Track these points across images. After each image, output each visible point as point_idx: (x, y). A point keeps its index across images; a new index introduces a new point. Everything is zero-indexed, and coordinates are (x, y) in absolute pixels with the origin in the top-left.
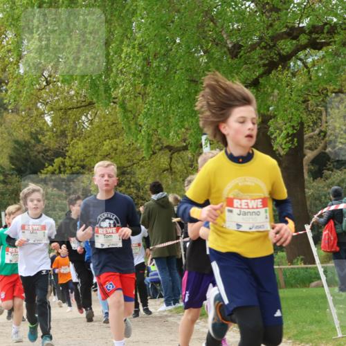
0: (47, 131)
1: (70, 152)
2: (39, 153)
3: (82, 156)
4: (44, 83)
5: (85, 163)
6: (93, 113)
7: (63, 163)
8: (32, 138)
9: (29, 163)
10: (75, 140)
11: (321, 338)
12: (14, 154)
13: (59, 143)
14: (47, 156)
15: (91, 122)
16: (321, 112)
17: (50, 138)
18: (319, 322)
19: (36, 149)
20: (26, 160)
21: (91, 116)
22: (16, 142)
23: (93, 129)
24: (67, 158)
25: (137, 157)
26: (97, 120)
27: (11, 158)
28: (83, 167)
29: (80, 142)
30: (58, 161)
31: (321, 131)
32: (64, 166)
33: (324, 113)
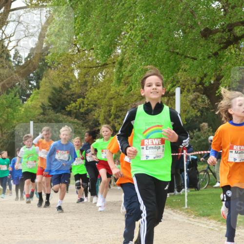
0: (75, 82)
1: (88, 96)
2: (68, 96)
3: (96, 99)
4: (77, 51)
5: (97, 103)
6: (106, 71)
7: (83, 102)
8: (65, 86)
9: (61, 103)
10: (92, 88)
12: (52, 97)
13: (81, 90)
14: (73, 98)
15: (104, 77)
17: (76, 87)
19: (66, 93)
20: (59, 101)
21: (105, 73)
22: (54, 89)
23: (104, 81)
24: (86, 99)
25: (132, 100)
26: (108, 76)
27: (50, 99)
28: (95, 105)
29: (95, 89)
30: (79, 100)
32: (83, 104)
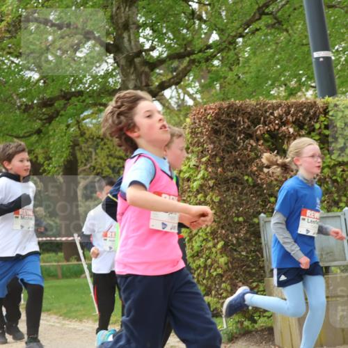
11: (84, 315)
16: (91, 153)
18: (83, 303)
31: (91, 166)
33: (94, 154)
